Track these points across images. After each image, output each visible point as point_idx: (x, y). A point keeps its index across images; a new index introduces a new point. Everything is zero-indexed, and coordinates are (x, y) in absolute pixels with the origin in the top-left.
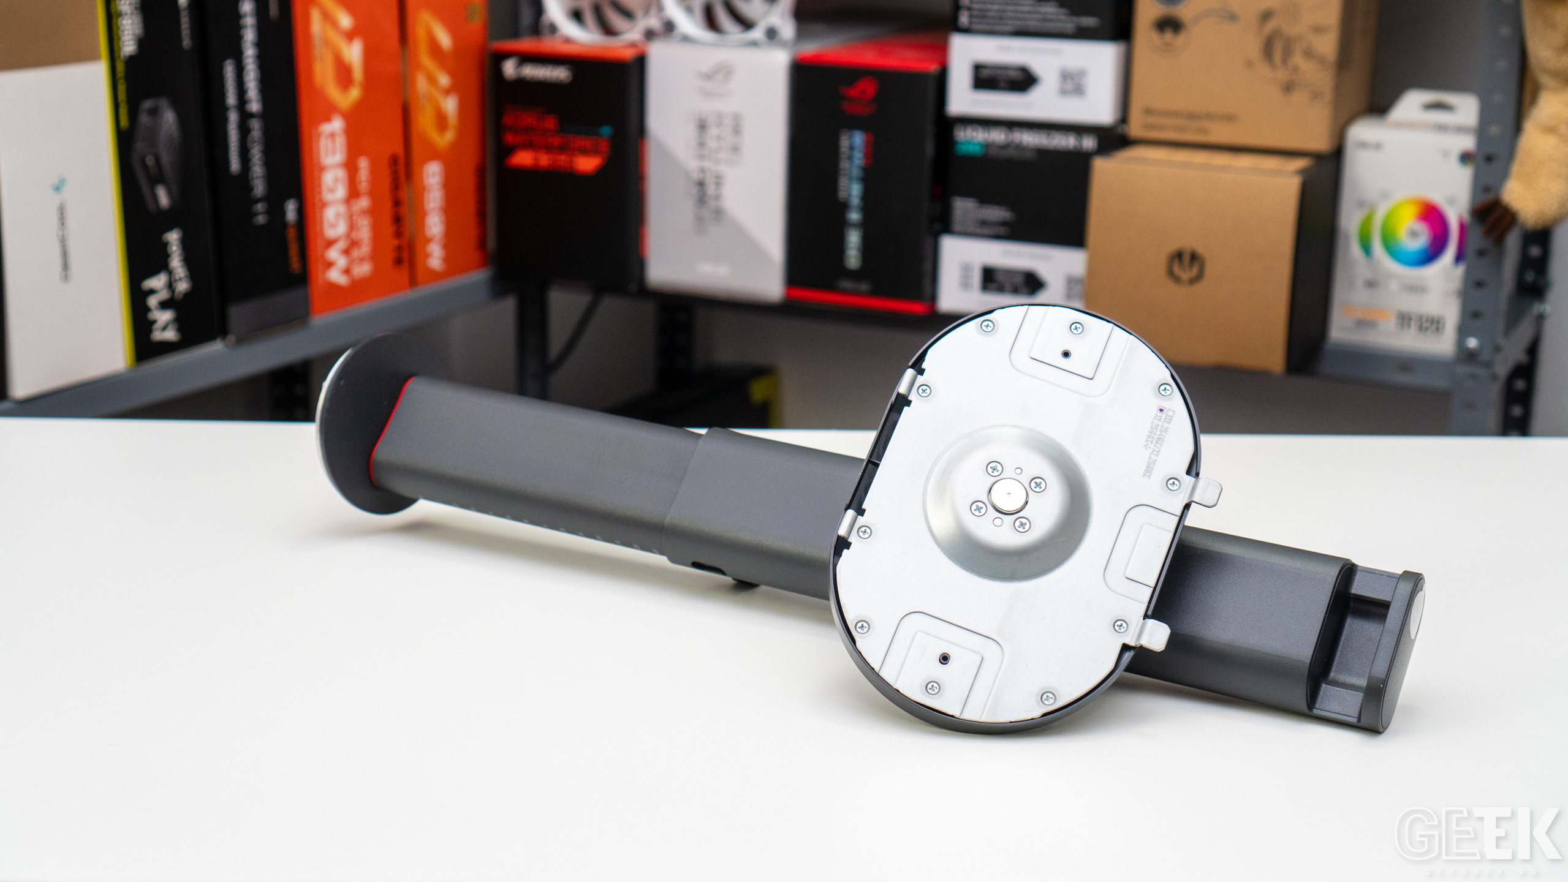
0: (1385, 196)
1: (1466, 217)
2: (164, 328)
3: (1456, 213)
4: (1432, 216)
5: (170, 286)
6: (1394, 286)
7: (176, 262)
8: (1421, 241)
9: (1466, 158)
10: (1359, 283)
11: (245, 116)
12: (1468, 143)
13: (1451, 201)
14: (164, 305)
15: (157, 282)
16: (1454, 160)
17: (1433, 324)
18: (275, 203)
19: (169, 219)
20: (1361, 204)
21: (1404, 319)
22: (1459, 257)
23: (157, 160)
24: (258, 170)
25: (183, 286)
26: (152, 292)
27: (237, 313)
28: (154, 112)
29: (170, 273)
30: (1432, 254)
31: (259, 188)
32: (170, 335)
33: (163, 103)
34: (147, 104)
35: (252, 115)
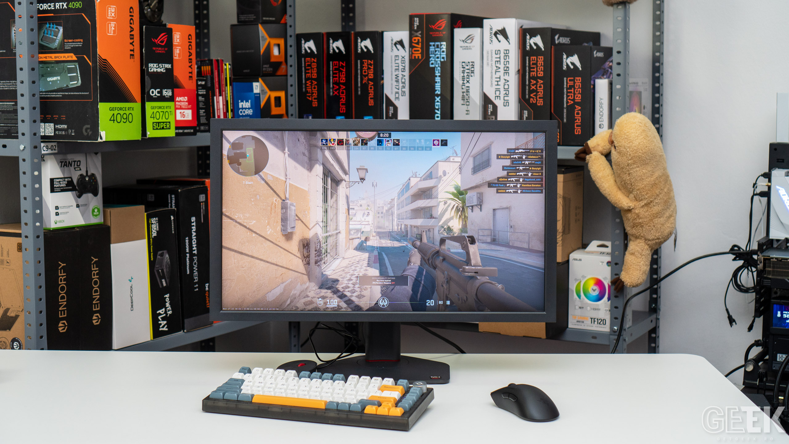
0: (584, 277)
1: (610, 284)
2: (163, 327)
3: (607, 283)
4: (599, 283)
5: (166, 312)
6: (589, 308)
7: (168, 305)
8: (597, 293)
9: (608, 263)
10: (577, 307)
11: (192, 255)
12: (609, 259)
13: (605, 278)
14: (163, 319)
15: (161, 311)
16: (605, 264)
17: (602, 322)
18: (202, 284)
19: (166, 290)
20: (576, 280)
21: (593, 320)
22: (609, 299)
23: (162, 270)
24: (196, 273)
25: (170, 312)
26: (160, 314)
27: (188, 322)
28: (162, 255)
29: (166, 308)
30: (600, 298)
31: (196, 279)
32: (165, 329)
33: (165, 251)
34: (160, 252)
35: (194, 255)
